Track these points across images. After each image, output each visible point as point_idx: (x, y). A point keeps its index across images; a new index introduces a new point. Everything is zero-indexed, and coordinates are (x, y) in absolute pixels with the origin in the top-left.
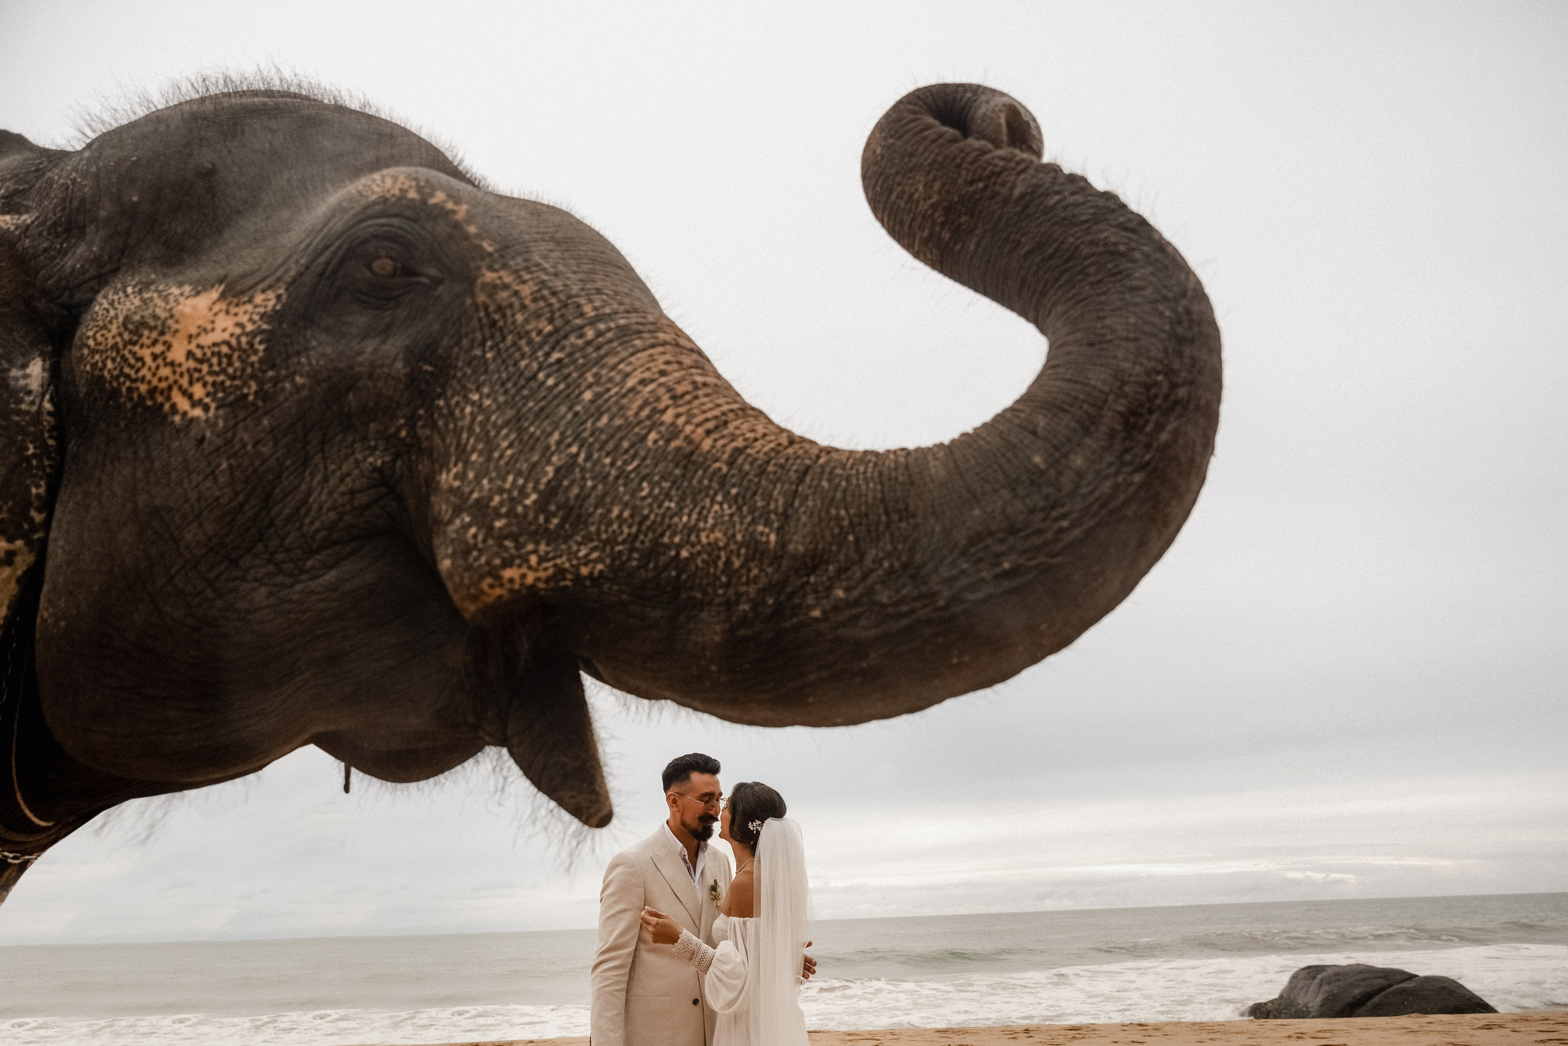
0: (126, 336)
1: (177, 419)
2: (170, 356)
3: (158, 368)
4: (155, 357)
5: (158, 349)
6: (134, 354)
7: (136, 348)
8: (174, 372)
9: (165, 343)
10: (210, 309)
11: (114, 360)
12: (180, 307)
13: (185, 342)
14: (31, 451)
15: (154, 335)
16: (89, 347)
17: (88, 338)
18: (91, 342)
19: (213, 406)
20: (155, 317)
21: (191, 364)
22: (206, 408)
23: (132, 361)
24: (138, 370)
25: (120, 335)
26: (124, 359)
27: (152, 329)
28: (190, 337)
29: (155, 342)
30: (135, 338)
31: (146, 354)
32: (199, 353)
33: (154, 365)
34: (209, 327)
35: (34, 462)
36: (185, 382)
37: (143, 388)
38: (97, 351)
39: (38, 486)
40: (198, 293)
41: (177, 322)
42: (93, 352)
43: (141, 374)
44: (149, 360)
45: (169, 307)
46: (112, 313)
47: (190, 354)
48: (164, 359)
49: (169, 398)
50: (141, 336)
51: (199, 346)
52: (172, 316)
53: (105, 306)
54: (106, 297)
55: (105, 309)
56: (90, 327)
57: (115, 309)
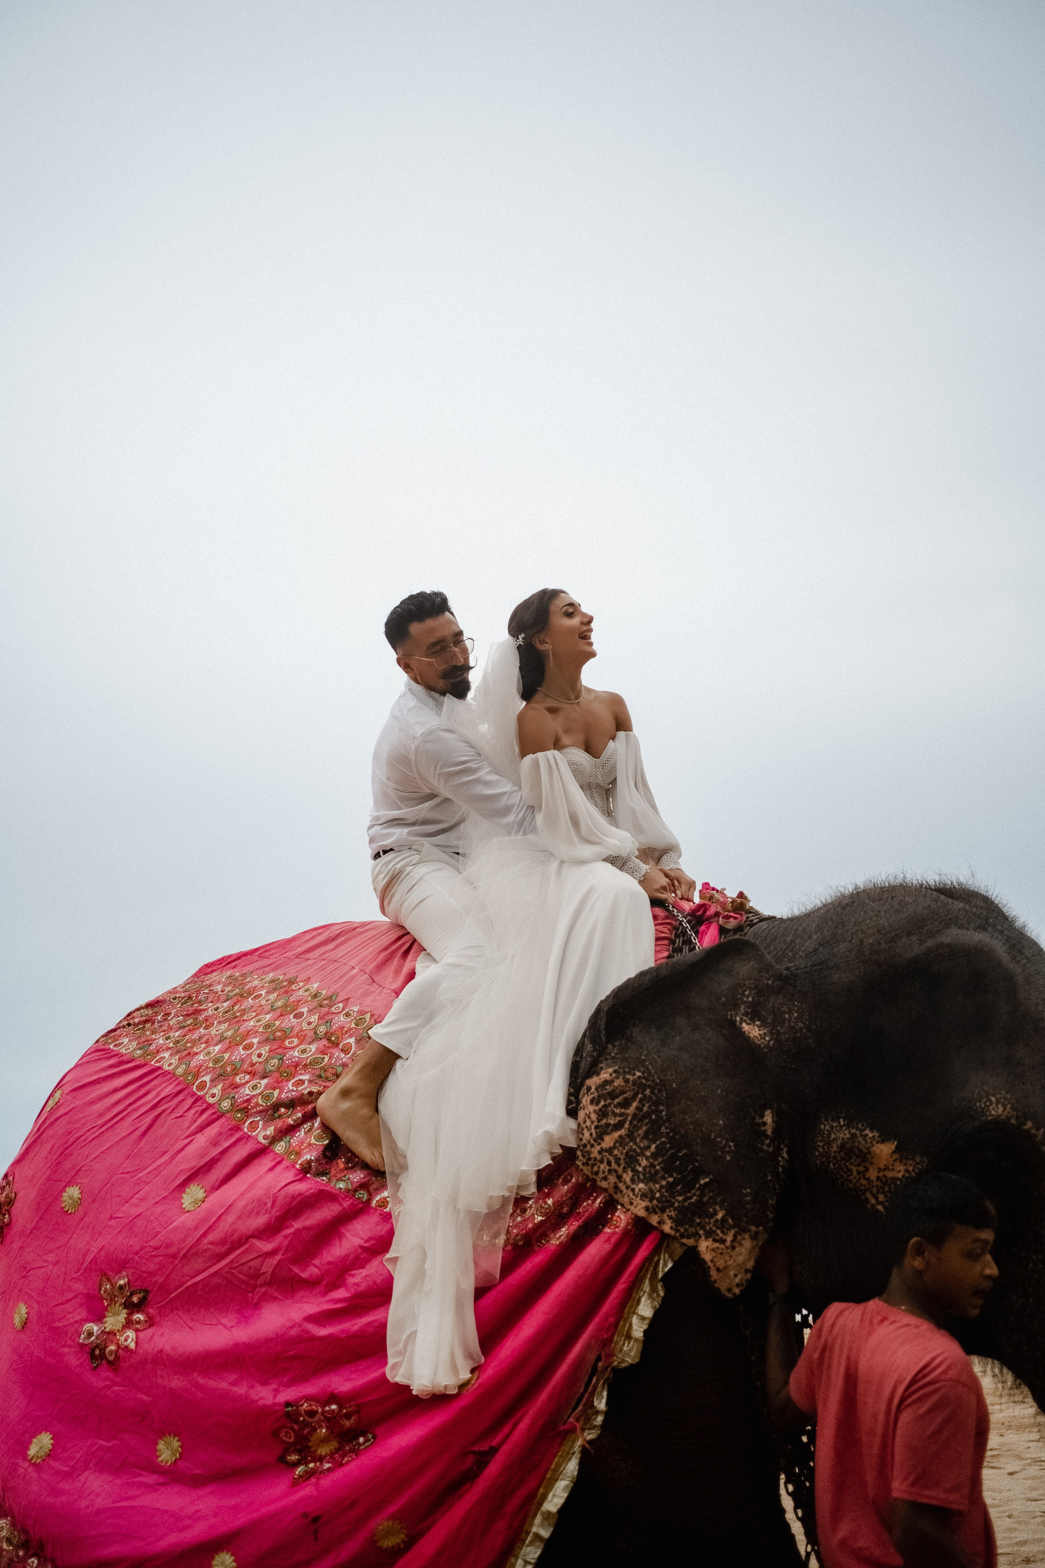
0: (843, 1155)
1: (869, 1207)
2: (867, 1175)
3: (860, 1178)
4: (859, 1172)
5: (861, 1169)
6: (847, 1166)
7: (848, 1164)
8: (869, 1184)
9: (865, 1167)
10: (891, 1156)
11: (834, 1164)
12: (874, 1149)
13: (877, 1171)
14: (769, 1178)
15: (859, 1160)
16: (819, 1152)
17: (819, 1146)
18: (821, 1150)
19: (890, 1208)
20: (860, 1150)
21: (879, 1183)
22: (886, 1209)
23: (845, 1170)
24: (848, 1176)
25: (839, 1152)
26: (841, 1167)
27: (858, 1157)
28: (880, 1169)
29: (860, 1165)
30: (848, 1158)
31: (854, 1169)
32: (884, 1179)
33: (857, 1177)
34: (891, 1167)
35: (771, 1185)
36: (875, 1190)
37: (850, 1185)
38: (825, 1156)
39: (772, 1200)
40: (883, 1142)
41: (872, 1158)
42: (822, 1155)
43: (849, 1178)
44: (855, 1173)
45: (867, 1146)
46: (833, 1136)
47: (878, 1178)
48: (864, 1175)
49: (864, 1194)
50: (851, 1158)
51: (884, 1176)
52: (869, 1153)
53: (827, 1128)
54: (827, 1120)
55: (827, 1130)
56: (820, 1139)
57: (834, 1133)
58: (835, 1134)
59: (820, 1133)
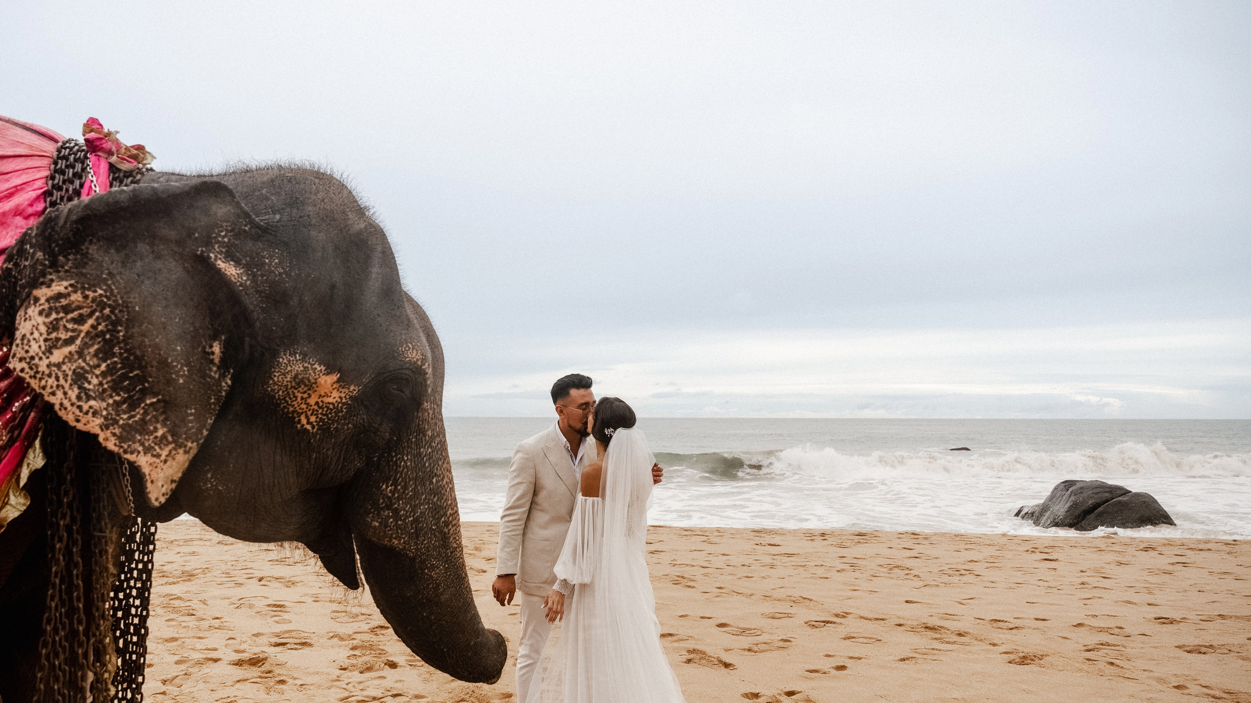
0: (293, 384)
1: (299, 426)
2: (309, 401)
3: (301, 403)
4: (302, 398)
5: (305, 396)
6: (294, 394)
7: (296, 391)
8: (307, 408)
9: (309, 394)
10: (332, 386)
11: (283, 392)
12: (320, 379)
13: (318, 397)
15: (306, 389)
16: (274, 381)
17: (275, 376)
18: (276, 379)
19: (316, 427)
20: (309, 381)
21: (316, 407)
22: (313, 427)
23: (292, 396)
24: (293, 401)
25: (291, 382)
26: (288, 394)
27: (306, 385)
28: (320, 396)
29: (305, 392)
30: (297, 387)
31: (299, 395)
32: (321, 404)
33: (300, 402)
34: (329, 395)
36: (309, 413)
37: (291, 409)
38: (277, 385)
40: (328, 374)
41: (317, 387)
42: (275, 384)
43: (293, 403)
44: (299, 399)
45: (315, 377)
46: (289, 368)
47: (317, 403)
48: (306, 401)
49: (299, 416)
50: (300, 387)
51: (322, 401)
52: (316, 383)
53: (285, 361)
54: (285, 355)
55: (285, 363)
56: (277, 370)
57: (290, 366)
58: (292, 367)
59: (277, 365)
